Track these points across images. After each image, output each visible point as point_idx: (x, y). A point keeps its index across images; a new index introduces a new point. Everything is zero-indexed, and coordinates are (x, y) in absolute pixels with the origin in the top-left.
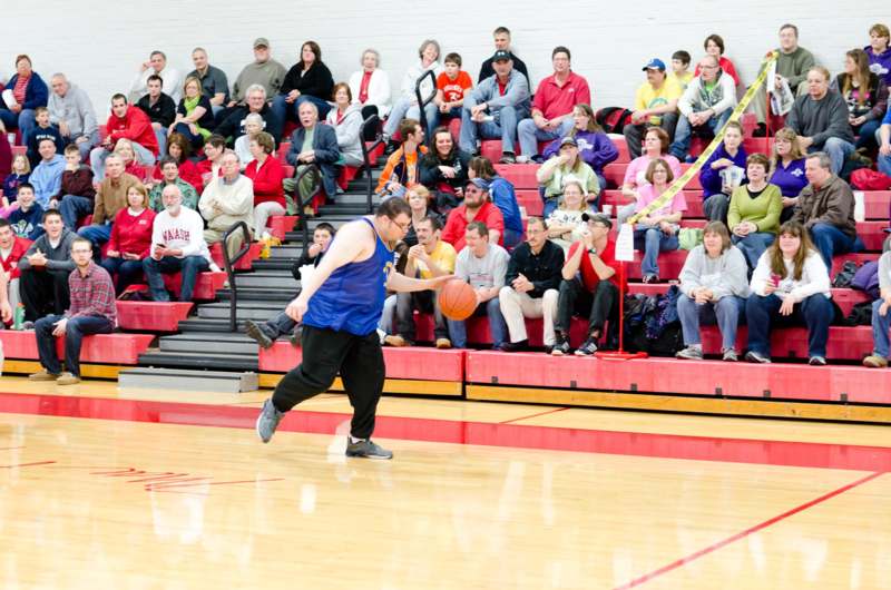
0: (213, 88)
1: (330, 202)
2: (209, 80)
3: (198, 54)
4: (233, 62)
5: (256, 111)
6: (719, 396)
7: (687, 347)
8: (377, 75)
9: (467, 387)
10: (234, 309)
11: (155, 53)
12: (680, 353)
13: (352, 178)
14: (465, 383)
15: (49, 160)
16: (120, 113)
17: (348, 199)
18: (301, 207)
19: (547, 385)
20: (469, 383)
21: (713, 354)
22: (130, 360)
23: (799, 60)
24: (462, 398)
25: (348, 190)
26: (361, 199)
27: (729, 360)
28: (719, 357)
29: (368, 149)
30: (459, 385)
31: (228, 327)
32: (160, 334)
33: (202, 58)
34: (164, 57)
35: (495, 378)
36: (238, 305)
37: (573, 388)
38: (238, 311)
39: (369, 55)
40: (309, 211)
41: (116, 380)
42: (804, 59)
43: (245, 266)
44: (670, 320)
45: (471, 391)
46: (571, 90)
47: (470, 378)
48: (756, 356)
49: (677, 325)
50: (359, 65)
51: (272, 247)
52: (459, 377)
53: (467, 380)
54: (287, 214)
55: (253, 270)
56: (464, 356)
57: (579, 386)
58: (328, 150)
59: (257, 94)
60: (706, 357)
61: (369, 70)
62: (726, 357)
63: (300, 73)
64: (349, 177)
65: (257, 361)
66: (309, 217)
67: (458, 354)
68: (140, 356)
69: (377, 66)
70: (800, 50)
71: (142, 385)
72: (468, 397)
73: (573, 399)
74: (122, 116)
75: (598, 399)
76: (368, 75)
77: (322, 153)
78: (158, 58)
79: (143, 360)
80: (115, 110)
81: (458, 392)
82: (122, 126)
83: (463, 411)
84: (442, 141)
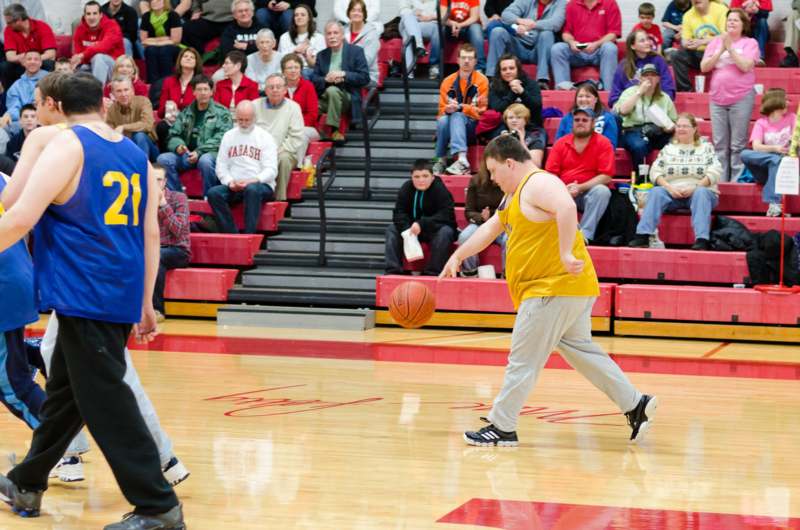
9: (616, 322)
10: (323, 242)
14: (613, 317)
16: (92, 21)
19: (705, 319)
20: (618, 319)
22: (219, 296)
24: (610, 333)
30: (607, 320)
31: (315, 261)
32: (243, 269)
35: (648, 313)
36: (328, 238)
37: (735, 322)
38: (327, 244)
41: (214, 319)
43: (295, 196)
45: (621, 327)
46: (602, 12)
47: (620, 312)
52: (607, 311)
53: (616, 315)
55: (302, 199)
56: (613, 291)
57: (740, 320)
58: (359, 72)
65: (374, 297)
67: (607, 289)
68: (229, 291)
71: (246, 323)
72: (616, 332)
73: (733, 333)
74: (94, 25)
75: (761, 333)
77: (353, 75)
79: (233, 295)
80: (88, 17)
81: (606, 327)
82: (94, 38)
83: (611, 348)
84: (505, 69)
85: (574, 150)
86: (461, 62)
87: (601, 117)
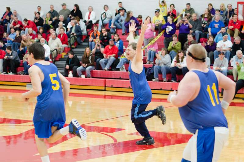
0: (54, 15)
1: (79, 44)
2: (53, 13)
3: (52, 6)
4: (58, 9)
5: (62, 21)
6: (161, 90)
7: (155, 78)
8: (92, 13)
11: (39, 7)
12: (153, 80)
13: (85, 38)
14: (105, 87)
15: (13, 33)
17: (84, 44)
18: (71, 45)
20: (106, 87)
21: (161, 80)
22: (29, 81)
23: (191, 11)
24: (105, 90)
25: (84, 42)
26: (86, 44)
27: (165, 81)
28: (162, 81)
29: (88, 31)
33: (52, 7)
34: (41, 8)
37: (129, 88)
39: (90, 8)
40: (73, 46)
41: (25, 86)
42: (192, 11)
43: (58, 59)
44: (152, 72)
45: (107, 89)
47: (106, 85)
48: (173, 81)
49: (153, 73)
50: (88, 10)
51: (64, 55)
52: (104, 85)
54: (68, 47)
55: (59, 60)
56: (105, 80)
59: (62, 17)
60: (159, 81)
61: (90, 11)
62: (164, 81)
63: (74, 12)
64: (84, 38)
66: (73, 48)
69: (92, 10)
70: (191, 9)
72: (106, 90)
73: (129, 91)
76: (90, 13)
78: (39, 8)
83: (105, 93)
84: (103, 31)
85: (109, 49)
86: (94, 30)
87: (119, 41)
